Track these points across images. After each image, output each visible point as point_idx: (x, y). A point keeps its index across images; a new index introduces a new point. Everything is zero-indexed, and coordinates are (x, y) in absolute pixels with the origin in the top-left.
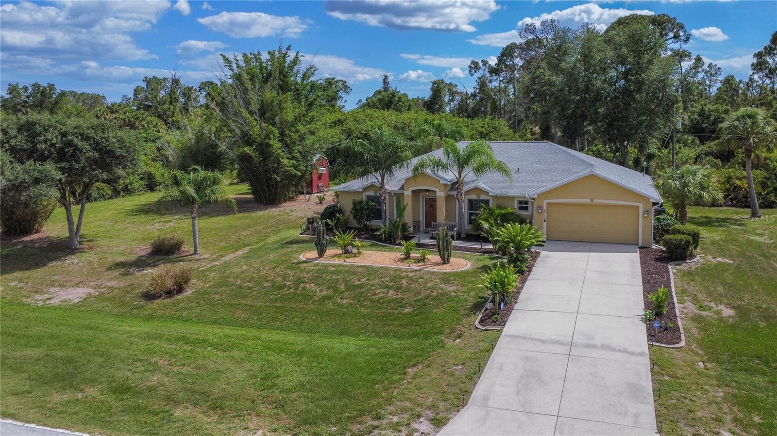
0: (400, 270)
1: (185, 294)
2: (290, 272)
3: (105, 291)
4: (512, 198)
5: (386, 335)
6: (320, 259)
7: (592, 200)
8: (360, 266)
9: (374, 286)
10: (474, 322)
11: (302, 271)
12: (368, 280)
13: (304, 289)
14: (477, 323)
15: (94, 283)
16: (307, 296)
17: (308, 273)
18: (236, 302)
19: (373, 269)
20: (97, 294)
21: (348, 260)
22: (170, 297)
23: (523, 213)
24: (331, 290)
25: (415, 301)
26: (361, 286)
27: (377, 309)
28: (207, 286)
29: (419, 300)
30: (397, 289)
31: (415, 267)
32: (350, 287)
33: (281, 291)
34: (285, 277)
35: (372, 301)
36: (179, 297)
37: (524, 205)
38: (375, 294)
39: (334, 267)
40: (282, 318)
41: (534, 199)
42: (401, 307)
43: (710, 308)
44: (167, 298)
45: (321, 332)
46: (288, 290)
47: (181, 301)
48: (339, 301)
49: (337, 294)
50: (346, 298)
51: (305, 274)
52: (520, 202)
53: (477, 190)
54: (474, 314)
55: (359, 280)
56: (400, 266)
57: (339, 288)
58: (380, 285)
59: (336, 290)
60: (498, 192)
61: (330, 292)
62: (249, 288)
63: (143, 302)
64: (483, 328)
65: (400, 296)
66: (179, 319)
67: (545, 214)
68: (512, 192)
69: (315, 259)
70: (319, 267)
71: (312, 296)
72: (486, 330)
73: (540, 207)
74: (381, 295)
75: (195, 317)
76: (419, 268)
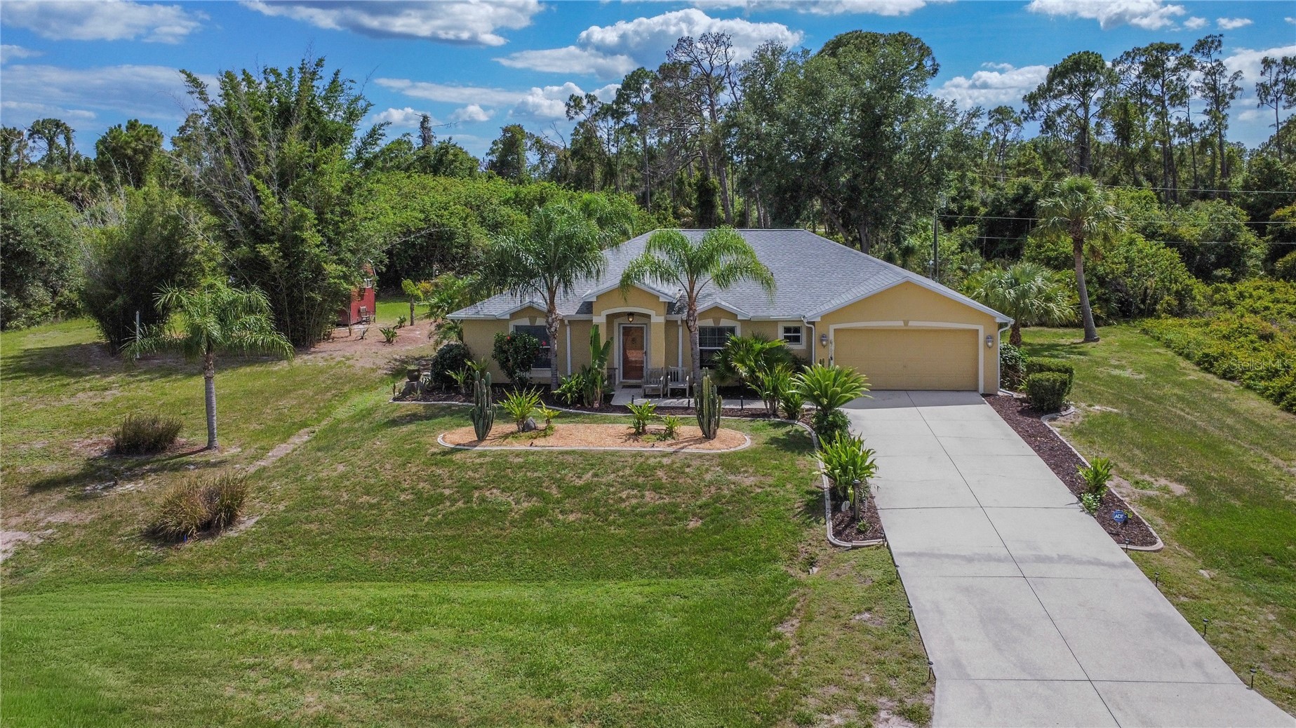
0: (640, 454)
1: (242, 527)
2: (439, 472)
3: (53, 534)
4: (775, 323)
5: (678, 571)
6: (484, 443)
7: (906, 323)
8: (567, 453)
9: (612, 486)
10: (825, 536)
11: (462, 467)
12: (596, 475)
13: (483, 500)
14: (830, 536)
15: (20, 520)
16: (497, 514)
17: (475, 471)
18: (359, 534)
19: (593, 457)
20: (38, 541)
21: (536, 442)
22: (212, 536)
23: (795, 347)
24: (535, 499)
25: (700, 507)
26: (588, 488)
27: (640, 527)
28: (281, 508)
29: (706, 505)
30: (657, 488)
31: (662, 447)
32: (572, 492)
33: (440, 507)
34: (434, 481)
35: (622, 514)
36: (232, 534)
37: (793, 333)
38: (623, 500)
39: (517, 455)
40: (466, 557)
41: (813, 323)
42: (679, 519)
43: (1150, 484)
44: (205, 538)
45: (556, 576)
46: (452, 505)
47: (240, 542)
48: (560, 517)
49: (551, 506)
50: (572, 512)
51: (470, 473)
52: (787, 330)
53: (717, 310)
54: (818, 522)
55: (580, 477)
56: (635, 447)
57: (550, 494)
58: (622, 483)
59: (543, 497)
60: (751, 315)
61: (535, 503)
62: (372, 506)
63: (154, 551)
64: (849, 545)
65: (667, 501)
66: (254, 577)
67: (832, 347)
68: (774, 314)
69: (472, 444)
70: (487, 459)
71: (505, 513)
72: (854, 548)
73: (823, 337)
74: (634, 501)
75: (288, 570)
76: (671, 449)
